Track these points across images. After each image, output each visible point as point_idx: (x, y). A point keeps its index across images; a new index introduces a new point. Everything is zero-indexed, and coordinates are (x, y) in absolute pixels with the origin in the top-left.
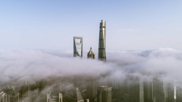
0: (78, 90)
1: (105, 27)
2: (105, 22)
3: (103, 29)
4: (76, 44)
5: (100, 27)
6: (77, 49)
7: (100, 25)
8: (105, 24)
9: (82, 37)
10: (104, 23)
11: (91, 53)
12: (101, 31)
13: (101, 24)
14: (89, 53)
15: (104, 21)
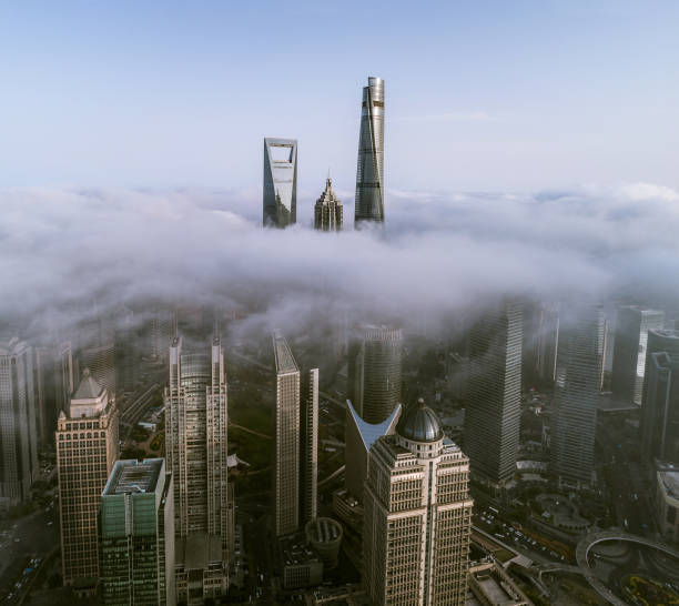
0: (279, 337)
1: (381, 105)
2: (382, 86)
3: (376, 111)
4: (272, 165)
5: (364, 104)
6: (276, 186)
7: (365, 97)
8: (382, 92)
9: (296, 142)
10: (378, 88)
11: (327, 199)
12: (367, 120)
13: (368, 91)
14: (320, 201)
15: (378, 81)
